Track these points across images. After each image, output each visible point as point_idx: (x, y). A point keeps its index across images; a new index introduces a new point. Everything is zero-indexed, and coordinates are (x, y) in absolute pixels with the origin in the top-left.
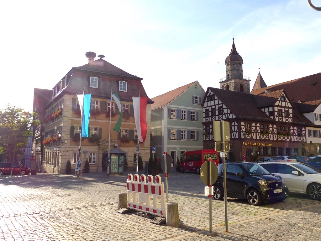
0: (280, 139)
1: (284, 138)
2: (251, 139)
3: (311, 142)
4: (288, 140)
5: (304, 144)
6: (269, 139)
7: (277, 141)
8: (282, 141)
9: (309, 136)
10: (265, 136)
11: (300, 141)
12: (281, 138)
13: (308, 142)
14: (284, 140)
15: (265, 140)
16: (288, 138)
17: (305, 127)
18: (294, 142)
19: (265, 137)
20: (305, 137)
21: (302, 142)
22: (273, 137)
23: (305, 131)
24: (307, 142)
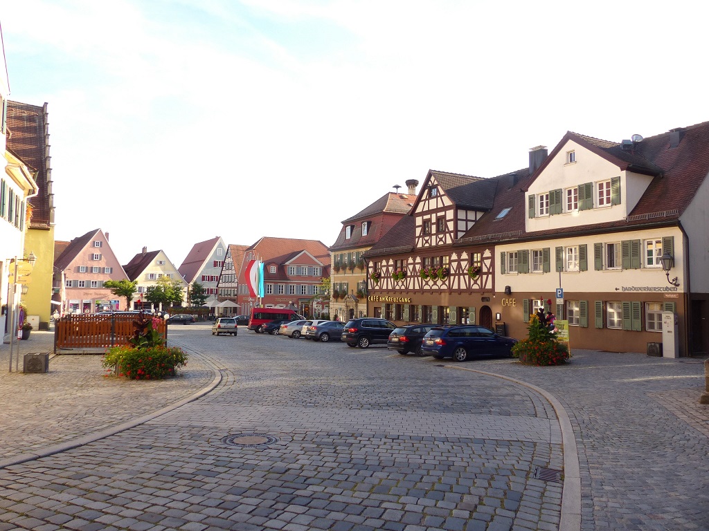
0: (427, 287)
1: (435, 283)
2: (381, 290)
3: (508, 288)
4: (444, 287)
5: (486, 295)
6: (407, 288)
7: (422, 291)
8: (431, 291)
9: (503, 272)
10: (400, 283)
11: (476, 287)
12: (430, 284)
13: (500, 288)
14: (435, 287)
15: (401, 291)
16: (444, 283)
17: (491, 246)
18: (460, 291)
19: (400, 285)
20: (490, 276)
21: (482, 290)
22: (413, 284)
23: (492, 258)
24: (497, 290)
